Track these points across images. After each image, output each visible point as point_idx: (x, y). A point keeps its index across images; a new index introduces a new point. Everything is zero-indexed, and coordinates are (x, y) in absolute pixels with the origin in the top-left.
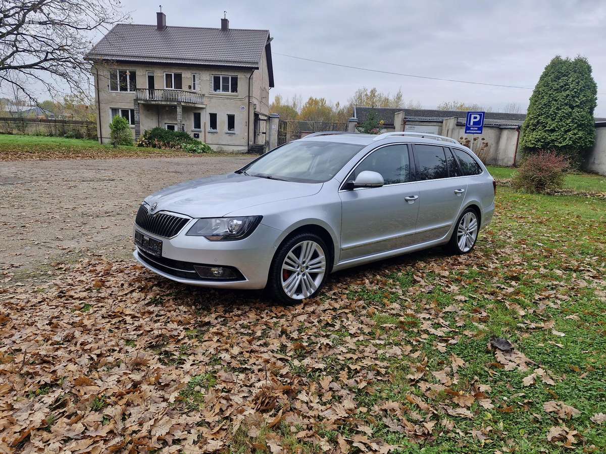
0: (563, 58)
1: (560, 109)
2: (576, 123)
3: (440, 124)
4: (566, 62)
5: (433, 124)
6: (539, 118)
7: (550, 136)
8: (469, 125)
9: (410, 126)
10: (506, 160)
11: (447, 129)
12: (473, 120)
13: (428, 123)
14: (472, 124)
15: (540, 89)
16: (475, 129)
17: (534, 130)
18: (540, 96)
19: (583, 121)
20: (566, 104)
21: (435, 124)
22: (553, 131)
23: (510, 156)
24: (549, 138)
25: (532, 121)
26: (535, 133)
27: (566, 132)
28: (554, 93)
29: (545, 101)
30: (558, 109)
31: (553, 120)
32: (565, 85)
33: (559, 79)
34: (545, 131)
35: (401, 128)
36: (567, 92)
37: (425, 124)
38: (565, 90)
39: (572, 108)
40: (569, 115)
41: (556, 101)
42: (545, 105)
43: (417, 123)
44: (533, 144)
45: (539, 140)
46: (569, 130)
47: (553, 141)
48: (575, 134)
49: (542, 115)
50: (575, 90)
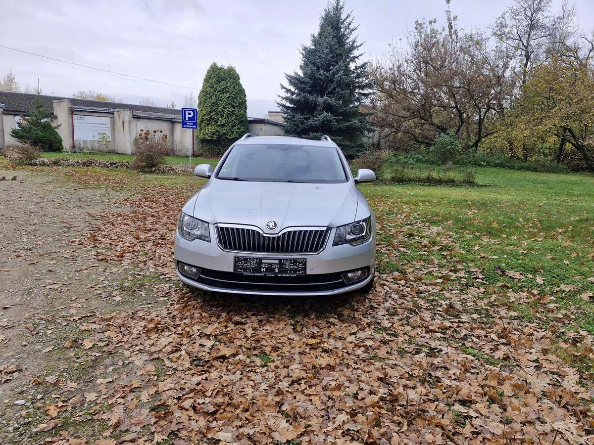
0: (219, 65)
1: (226, 108)
2: (238, 120)
3: (111, 115)
4: (221, 69)
5: (104, 115)
6: (211, 114)
7: (222, 130)
8: (185, 120)
9: (79, 116)
10: (184, 151)
11: (121, 120)
12: (187, 116)
13: (99, 114)
14: (187, 119)
15: (208, 90)
16: (191, 124)
17: (208, 125)
18: (208, 96)
19: (243, 118)
20: (229, 104)
21: (106, 115)
22: (223, 126)
23: (188, 147)
24: (221, 131)
25: (206, 117)
26: (209, 127)
27: (233, 126)
28: (219, 94)
29: (213, 100)
30: (224, 107)
31: (222, 117)
32: (226, 88)
33: (220, 82)
34: (217, 126)
35: (69, 118)
36: (228, 94)
37: (95, 114)
38: (226, 92)
39: (234, 107)
40: (233, 112)
41: (221, 100)
42: (214, 103)
43: (86, 113)
44: (209, 136)
45: (214, 134)
46: (235, 126)
47: (224, 134)
48: (239, 129)
49: (212, 112)
50: (233, 93)
